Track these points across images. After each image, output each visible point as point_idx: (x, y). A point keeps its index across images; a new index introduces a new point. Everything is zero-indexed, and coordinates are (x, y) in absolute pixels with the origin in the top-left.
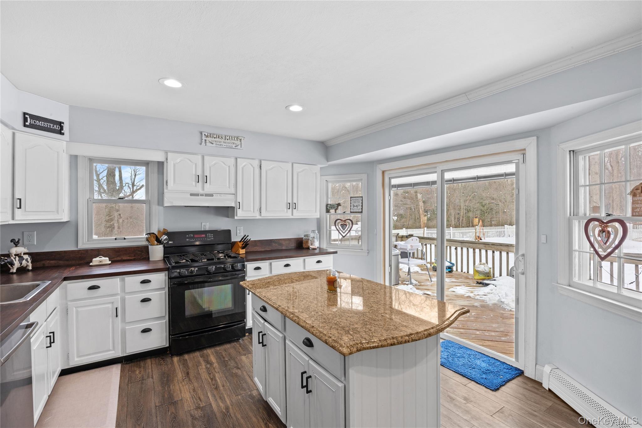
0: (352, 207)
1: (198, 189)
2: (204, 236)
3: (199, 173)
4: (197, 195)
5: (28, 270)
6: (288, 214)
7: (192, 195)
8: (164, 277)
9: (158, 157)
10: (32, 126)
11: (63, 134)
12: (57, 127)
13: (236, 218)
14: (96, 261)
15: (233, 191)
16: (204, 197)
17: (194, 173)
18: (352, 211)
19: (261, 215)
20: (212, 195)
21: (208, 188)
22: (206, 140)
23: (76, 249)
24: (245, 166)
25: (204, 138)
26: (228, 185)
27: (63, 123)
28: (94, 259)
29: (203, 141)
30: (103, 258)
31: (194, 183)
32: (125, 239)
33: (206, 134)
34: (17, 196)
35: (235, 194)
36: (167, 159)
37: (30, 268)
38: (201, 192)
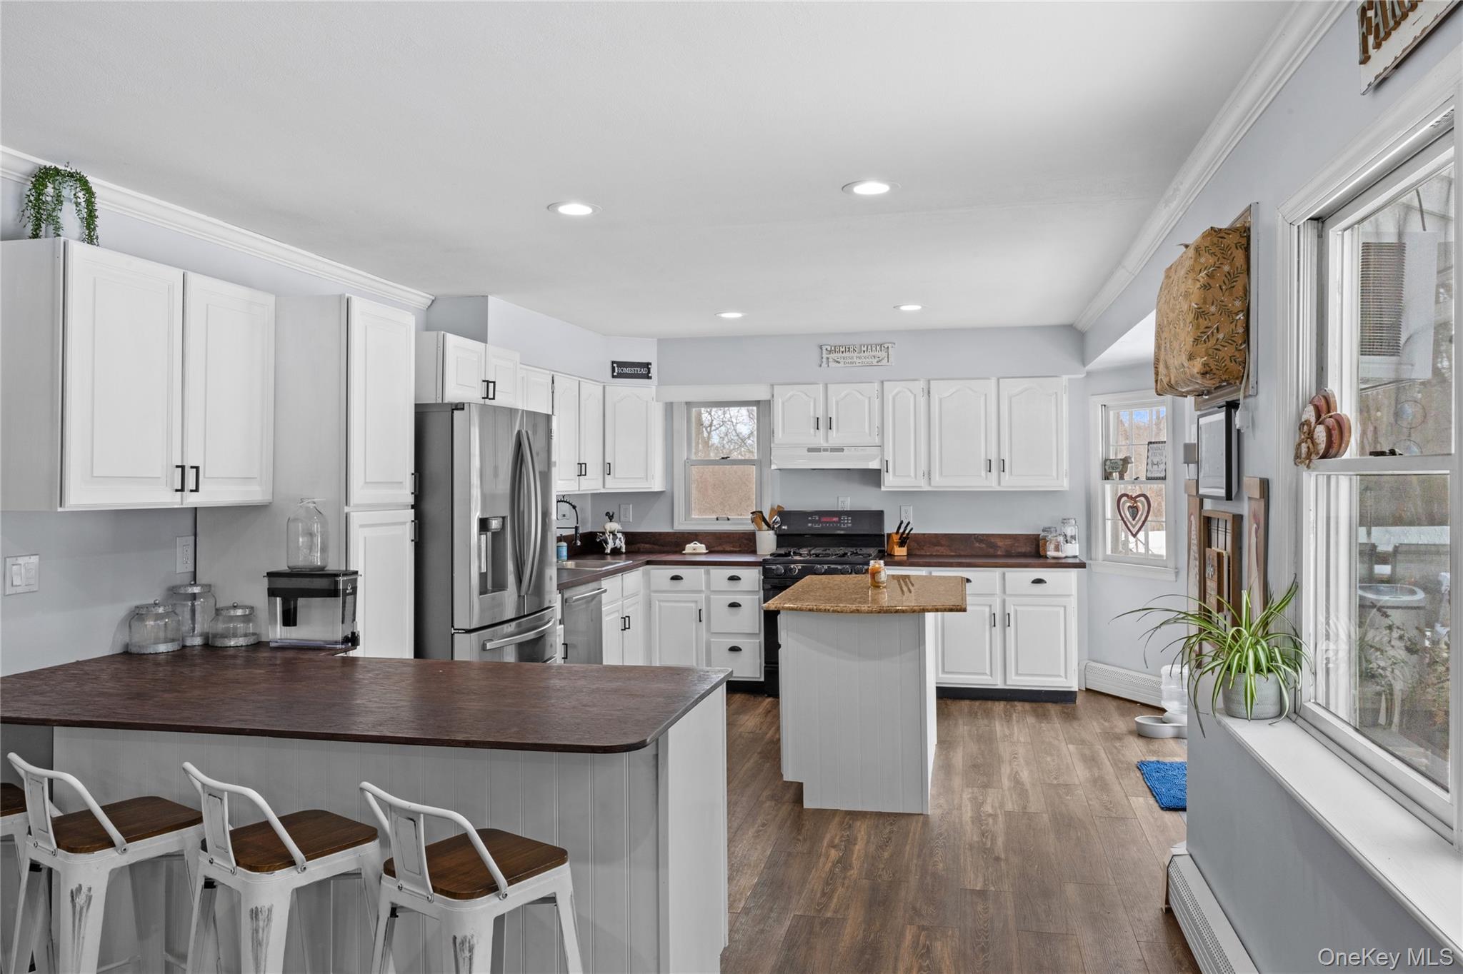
0: (1150, 466)
1: (819, 439)
2: (836, 519)
3: (820, 414)
4: (818, 450)
5: (622, 553)
6: (990, 482)
7: (810, 450)
8: (758, 575)
9: (761, 393)
10: (620, 376)
11: (650, 378)
12: (644, 371)
13: (883, 489)
14: (689, 548)
15: (877, 441)
16: (828, 453)
17: (812, 414)
18: (1149, 475)
19: (930, 484)
20: (841, 450)
21: (835, 438)
22: (828, 358)
23: (671, 531)
24: (897, 394)
25: (825, 356)
26: (867, 431)
27: (650, 364)
28: (688, 546)
29: (824, 360)
30: (699, 545)
31: (812, 431)
32: (728, 519)
33: (829, 349)
34: (607, 461)
35: (881, 446)
36: (773, 396)
37: (624, 550)
38: (824, 445)
